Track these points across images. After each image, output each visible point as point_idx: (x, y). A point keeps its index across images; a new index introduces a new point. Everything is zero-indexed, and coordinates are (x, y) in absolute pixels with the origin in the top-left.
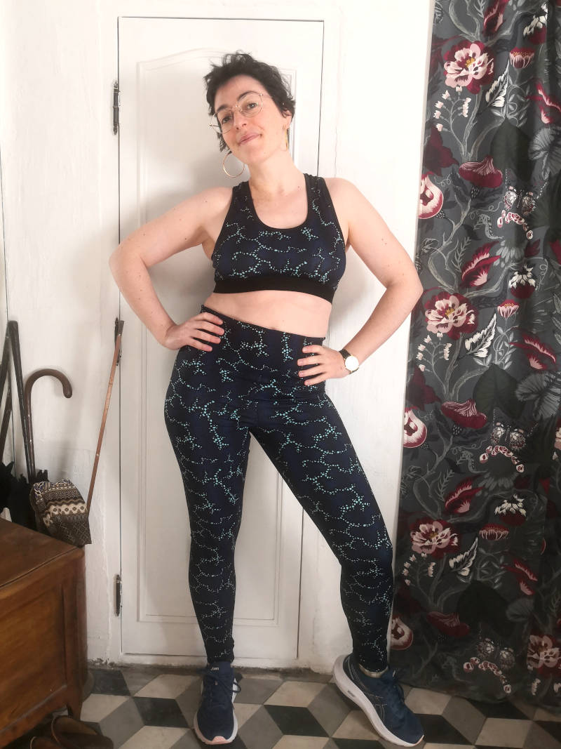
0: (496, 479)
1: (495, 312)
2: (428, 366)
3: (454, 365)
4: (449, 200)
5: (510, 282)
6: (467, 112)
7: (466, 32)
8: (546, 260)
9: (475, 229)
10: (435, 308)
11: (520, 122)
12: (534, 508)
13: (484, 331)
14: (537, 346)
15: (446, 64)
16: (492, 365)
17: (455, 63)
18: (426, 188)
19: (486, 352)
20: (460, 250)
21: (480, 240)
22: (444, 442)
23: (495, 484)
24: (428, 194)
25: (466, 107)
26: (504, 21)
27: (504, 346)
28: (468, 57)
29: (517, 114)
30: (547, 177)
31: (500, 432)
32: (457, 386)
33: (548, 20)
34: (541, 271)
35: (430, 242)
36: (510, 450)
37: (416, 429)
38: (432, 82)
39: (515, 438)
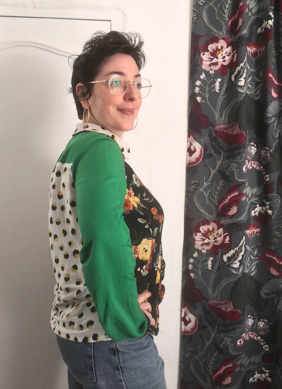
0: (250, 357)
1: (244, 234)
2: (196, 274)
3: (216, 273)
4: (208, 152)
5: (253, 212)
6: (218, 88)
7: (215, 31)
8: (279, 196)
9: (227, 174)
10: (200, 232)
11: (257, 96)
12: (277, 376)
13: (237, 249)
14: (275, 258)
15: (202, 53)
16: (243, 273)
17: (209, 53)
18: (191, 144)
19: (238, 264)
20: (216, 189)
21: (231, 182)
22: (211, 330)
23: (249, 360)
24: (192, 148)
25: (217, 84)
26: (243, 23)
27: (251, 259)
28: (217, 49)
29: (254, 90)
30: (277, 136)
31: (250, 322)
32: (218, 289)
33: (274, 23)
34: (276, 204)
35: (194, 183)
36: (258, 335)
37: (190, 321)
38: (193, 66)
39: (262, 326)
